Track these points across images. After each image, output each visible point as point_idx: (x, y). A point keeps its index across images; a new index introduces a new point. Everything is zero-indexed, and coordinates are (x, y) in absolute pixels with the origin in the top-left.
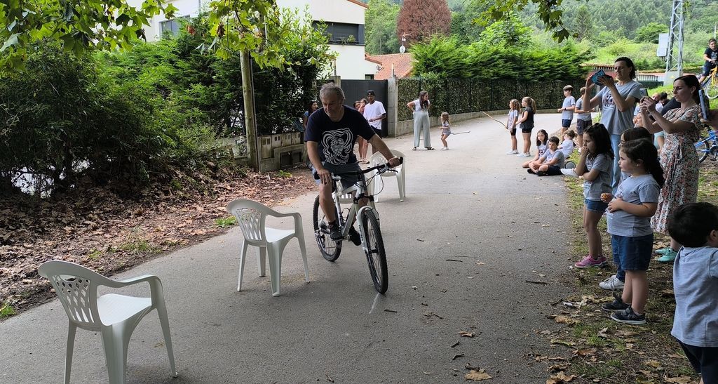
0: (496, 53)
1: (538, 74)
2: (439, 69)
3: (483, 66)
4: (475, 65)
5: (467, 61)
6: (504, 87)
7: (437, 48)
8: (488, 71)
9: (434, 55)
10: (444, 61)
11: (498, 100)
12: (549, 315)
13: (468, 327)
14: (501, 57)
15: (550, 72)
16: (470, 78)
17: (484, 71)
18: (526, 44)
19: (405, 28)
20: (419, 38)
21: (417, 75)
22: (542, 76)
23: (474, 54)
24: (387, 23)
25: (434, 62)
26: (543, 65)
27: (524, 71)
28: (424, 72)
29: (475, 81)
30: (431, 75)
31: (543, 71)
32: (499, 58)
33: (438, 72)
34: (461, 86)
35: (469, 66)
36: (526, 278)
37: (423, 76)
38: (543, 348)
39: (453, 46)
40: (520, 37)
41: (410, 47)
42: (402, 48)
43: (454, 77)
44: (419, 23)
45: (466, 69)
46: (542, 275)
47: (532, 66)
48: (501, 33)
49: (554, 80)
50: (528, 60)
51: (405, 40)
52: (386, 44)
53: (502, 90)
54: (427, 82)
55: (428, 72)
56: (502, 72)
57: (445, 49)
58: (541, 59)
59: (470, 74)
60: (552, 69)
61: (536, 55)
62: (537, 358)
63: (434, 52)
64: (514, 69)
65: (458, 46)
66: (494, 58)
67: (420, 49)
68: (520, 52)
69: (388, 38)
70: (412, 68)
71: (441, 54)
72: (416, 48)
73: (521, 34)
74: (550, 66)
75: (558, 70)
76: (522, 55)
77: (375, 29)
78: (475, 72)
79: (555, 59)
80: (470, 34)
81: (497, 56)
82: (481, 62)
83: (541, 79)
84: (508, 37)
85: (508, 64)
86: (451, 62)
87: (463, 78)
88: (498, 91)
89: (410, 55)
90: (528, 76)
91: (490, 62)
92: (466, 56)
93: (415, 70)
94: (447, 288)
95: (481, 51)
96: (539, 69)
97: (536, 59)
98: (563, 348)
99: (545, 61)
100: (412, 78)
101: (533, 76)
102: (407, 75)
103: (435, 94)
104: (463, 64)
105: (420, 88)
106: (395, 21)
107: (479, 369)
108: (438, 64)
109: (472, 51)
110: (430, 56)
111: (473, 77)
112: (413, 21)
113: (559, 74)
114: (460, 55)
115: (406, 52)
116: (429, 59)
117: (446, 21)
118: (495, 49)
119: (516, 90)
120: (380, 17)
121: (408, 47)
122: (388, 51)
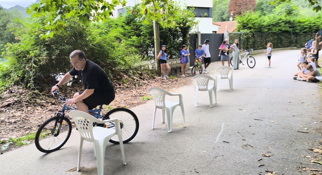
0: (280, 20)
1: (303, 30)
2: (250, 28)
3: (273, 26)
4: (269, 26)
5: (265, 24)
6: (284, 36)
7: (249, 18)
8: (276, 29)
9: (248, 21)
10: (253, 24)
11: (281, 43)
12: (310, 148)
13: (266, 152)
14: (283, 22)
15: (309, 29)
16: (266, 32)
17: (274, 28)
18: (296, 15)
19: (232, 9)
20: (240, 13)
21: (239, 31)
22: (305, 31)
23: (269, 21)
24: (224, 7)
25: (248, 25)
26: (305, 25)
27: (295, 28)
28: (242, 29)
29: (269, 34)
30: (246, 31)
31: (306, 28)
32: (282, 22)
33: (250, 29)
34: (261, 36)
35: (266, 26)
36: (297, 129)
37: (242, 31)
38: (307, 164)
39: (257, 17)
40: (293, 12)
41: (235, 18)
42: (231, 19)
43: (258, 32)
44: (240, 6)
45: (264, 28)
46: (306, 129)
47: (299, 26)
48: (284, 9)
49: (312, 33)
50: (297, 23)
51: (232, 15)
52: (223, 17)
53: (283, 38)
54: (244, 34)
55: (244, 29)
56: (283, 29)
57: (253, 18)
58: (304, 22)
59: (266, 30)
60: (310, 27)
61: (302, 21)
62: (304, 169)
63: (247, 20)
64: (290, 27)
65: (260, 16)
66: (279, 22)
67: (240, 19)
68: (293, 19)
69: (224, 14)
70: (236, 28)
71: (251, 20)
72: (238, 18)
73: (294, 10)
74: (309, 26)
75: (313, 28)
76: (294, 21)
77: (217, 10)
78: (269, 29)
79: (312, 22)
80: (266, 11)
81: (281, 21)
82: (272, 24)
83: (304, 32)
84: (287, 12)
85: (287, 25)
86: (256, 25)
87: (263, 32)
88: (281, 38)
89: (236, 21)
90: (297, 31)
91: (277, 24)
92: (264, 22)
93: (238, 29)
94: (255, 133)
95: (272, 19)
96: (303, 27)
97: (302, 22)
98: (318, 165)
99: (306, 23)
100: (236, 32)
101: (300, 31)
102: (234, 31)
103: (248, 40)
104: (263, 25)
105: (240, 37)
106: (227, 6)
107: (272, 172)
108: (250, 25)
109: (267, 19)
110: (245, 22)
111: (267, 31)
112: (236, 5)
113: (314, 29)
114: (261, 21)
115: (233, 20)
116: (245, 23)
117: (253, 5)
118: (280, 18)
119: (291, 38)
120: (220, 4)
121: (234, 17)
122: (223, 20)
